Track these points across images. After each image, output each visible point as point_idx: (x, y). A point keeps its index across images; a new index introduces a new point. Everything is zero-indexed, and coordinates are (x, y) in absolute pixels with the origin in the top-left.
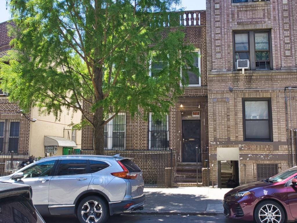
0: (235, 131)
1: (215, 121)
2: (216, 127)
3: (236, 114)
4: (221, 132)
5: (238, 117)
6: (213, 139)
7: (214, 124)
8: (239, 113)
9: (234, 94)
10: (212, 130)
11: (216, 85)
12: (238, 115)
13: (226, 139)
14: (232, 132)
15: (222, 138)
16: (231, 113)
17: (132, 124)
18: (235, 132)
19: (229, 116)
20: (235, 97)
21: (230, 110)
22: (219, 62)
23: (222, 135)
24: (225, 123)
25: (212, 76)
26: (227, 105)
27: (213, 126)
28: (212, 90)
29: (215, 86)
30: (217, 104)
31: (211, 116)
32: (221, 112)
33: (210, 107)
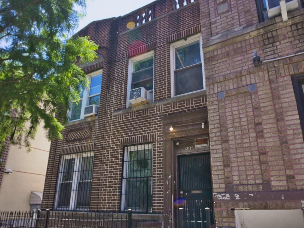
0: (281, 163)
1: (226, 141)
2: (227, 156)
3: (279, 117)
4: (244, 168)
5: (287, 123)
6: (223, 186)
7: (222, 149)
8: (290, 113)
9: (268, 72)
10: (218, 164)
11: (222, 64)
12: (286, 118)
13: (259, 184)
14: (275, 166)
15: (245, 182)
16: (264, 117)
17: (101, 168)
18: (284, 165)
19: (260, 126)
20: (271, 78)
21: (262, 109)
22: (225, 19)
23: (247, 175)
24: (252, 144)
25: (211, 48)
26: (251, 99)
27: (221, 155)
28: (215, 76)
29: (220, 68)
30: (228, 102)
31: (216, 130)
32: (238, 120)
33: (212, 111)
